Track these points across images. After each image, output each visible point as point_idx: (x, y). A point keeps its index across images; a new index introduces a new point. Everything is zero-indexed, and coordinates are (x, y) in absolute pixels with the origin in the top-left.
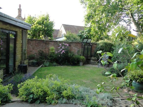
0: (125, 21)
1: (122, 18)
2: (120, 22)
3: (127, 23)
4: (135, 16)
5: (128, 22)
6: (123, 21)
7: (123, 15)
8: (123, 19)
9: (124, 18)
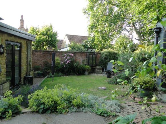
0: (127, 30)
1: (124, 27)
2: (123, 31)
4: (137, 25)
5: (130, 31)
6: (125, 30)
7: (125, 25)
8: (125, 29)
9: (126, 27)
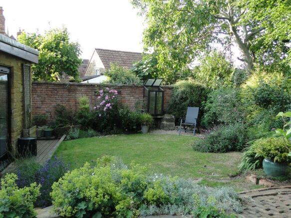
0: (219, 41)
1: (214, 35)
2: (211, 42)
3: (224, 45)
4: (239, 30)
5: (226, 42)
6: (216, 40)
7: (216, 30)
8: (216, 38)
9: (217, 35)
